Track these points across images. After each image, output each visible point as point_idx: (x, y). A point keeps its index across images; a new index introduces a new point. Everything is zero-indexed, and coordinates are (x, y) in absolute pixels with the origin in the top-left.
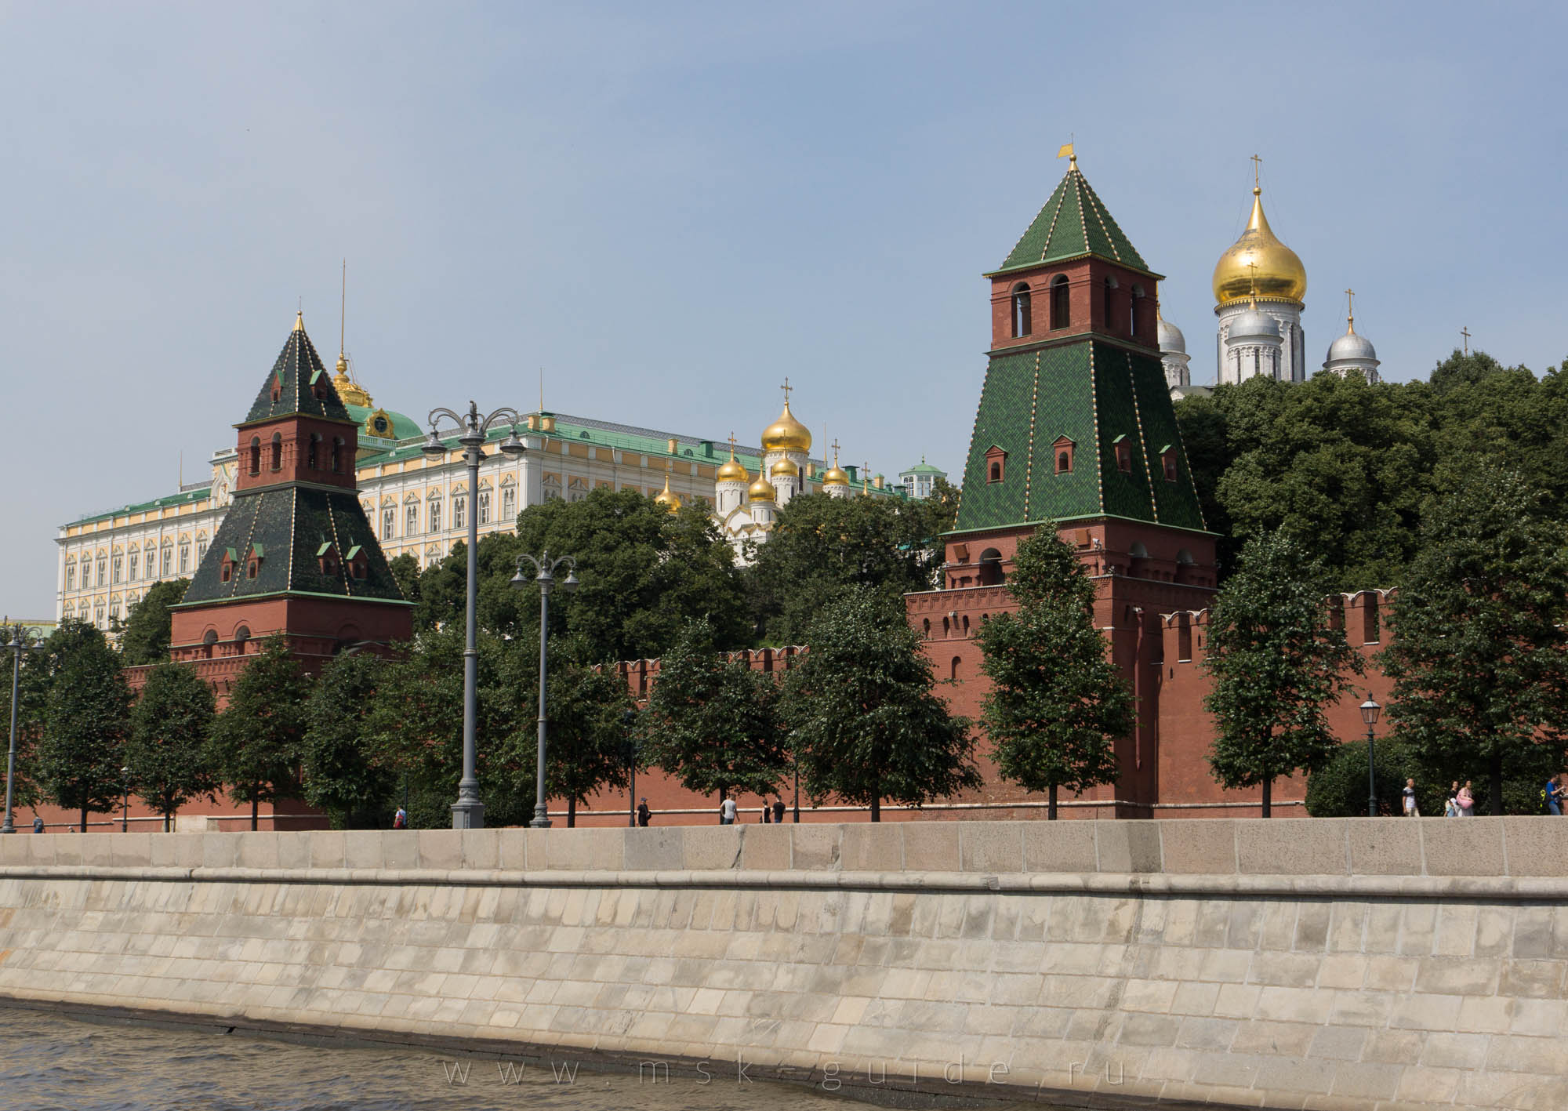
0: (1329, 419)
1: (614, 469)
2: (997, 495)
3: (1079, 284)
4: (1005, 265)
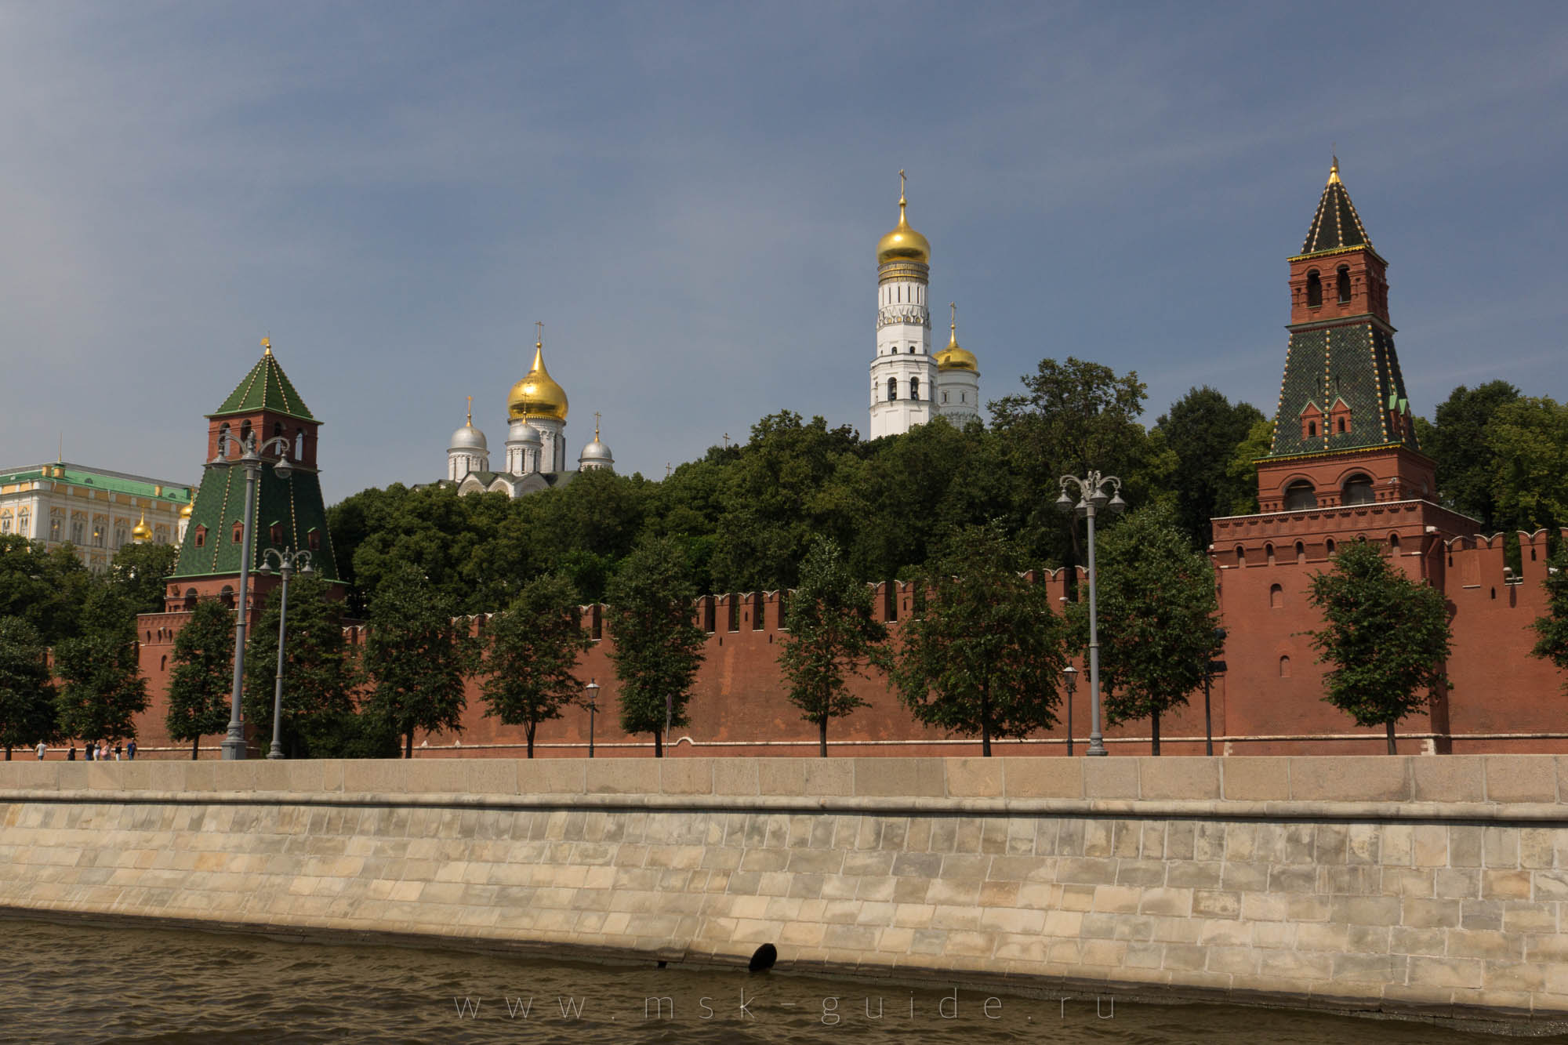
0: (424, 515)
1: (109, 506)
2: (200, 555)
3: (256, 427)
4: (219, 410)
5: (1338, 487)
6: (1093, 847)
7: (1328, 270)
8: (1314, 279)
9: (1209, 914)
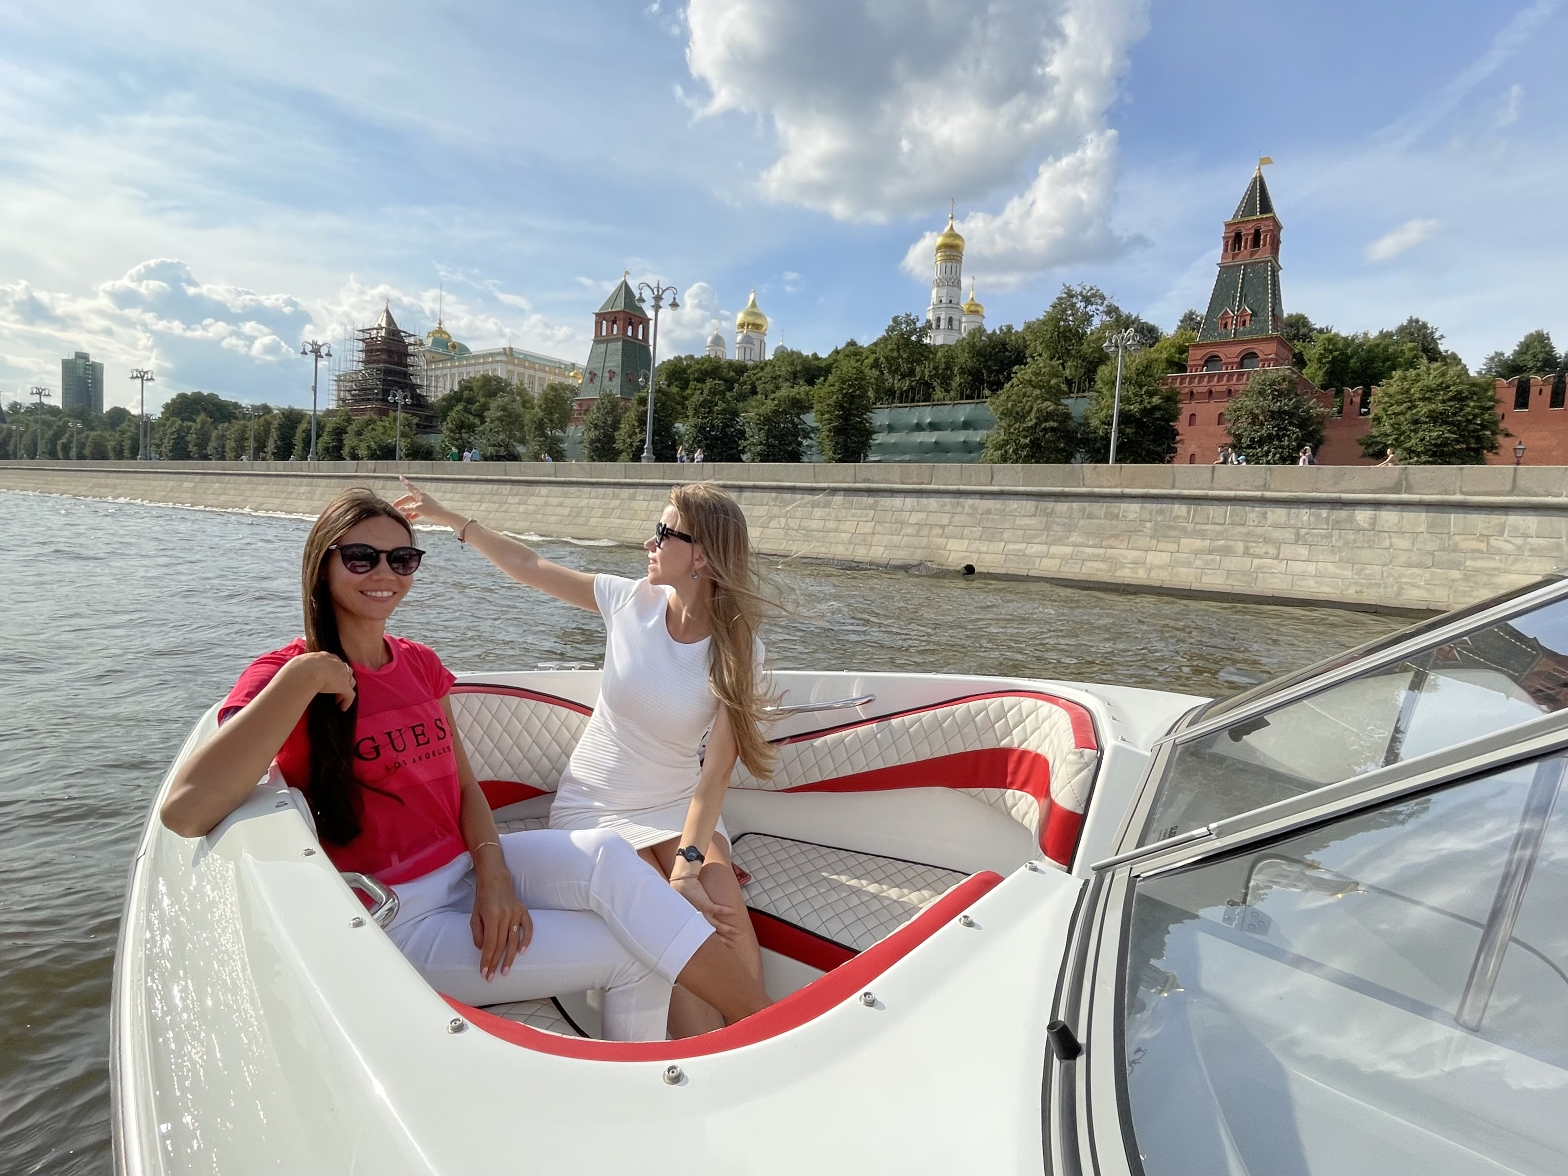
5: (1238, 360)
6: (1178, 517)
7: (1247, 231)
8: (1238, 237)
9: (1255, 556)
